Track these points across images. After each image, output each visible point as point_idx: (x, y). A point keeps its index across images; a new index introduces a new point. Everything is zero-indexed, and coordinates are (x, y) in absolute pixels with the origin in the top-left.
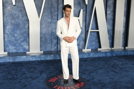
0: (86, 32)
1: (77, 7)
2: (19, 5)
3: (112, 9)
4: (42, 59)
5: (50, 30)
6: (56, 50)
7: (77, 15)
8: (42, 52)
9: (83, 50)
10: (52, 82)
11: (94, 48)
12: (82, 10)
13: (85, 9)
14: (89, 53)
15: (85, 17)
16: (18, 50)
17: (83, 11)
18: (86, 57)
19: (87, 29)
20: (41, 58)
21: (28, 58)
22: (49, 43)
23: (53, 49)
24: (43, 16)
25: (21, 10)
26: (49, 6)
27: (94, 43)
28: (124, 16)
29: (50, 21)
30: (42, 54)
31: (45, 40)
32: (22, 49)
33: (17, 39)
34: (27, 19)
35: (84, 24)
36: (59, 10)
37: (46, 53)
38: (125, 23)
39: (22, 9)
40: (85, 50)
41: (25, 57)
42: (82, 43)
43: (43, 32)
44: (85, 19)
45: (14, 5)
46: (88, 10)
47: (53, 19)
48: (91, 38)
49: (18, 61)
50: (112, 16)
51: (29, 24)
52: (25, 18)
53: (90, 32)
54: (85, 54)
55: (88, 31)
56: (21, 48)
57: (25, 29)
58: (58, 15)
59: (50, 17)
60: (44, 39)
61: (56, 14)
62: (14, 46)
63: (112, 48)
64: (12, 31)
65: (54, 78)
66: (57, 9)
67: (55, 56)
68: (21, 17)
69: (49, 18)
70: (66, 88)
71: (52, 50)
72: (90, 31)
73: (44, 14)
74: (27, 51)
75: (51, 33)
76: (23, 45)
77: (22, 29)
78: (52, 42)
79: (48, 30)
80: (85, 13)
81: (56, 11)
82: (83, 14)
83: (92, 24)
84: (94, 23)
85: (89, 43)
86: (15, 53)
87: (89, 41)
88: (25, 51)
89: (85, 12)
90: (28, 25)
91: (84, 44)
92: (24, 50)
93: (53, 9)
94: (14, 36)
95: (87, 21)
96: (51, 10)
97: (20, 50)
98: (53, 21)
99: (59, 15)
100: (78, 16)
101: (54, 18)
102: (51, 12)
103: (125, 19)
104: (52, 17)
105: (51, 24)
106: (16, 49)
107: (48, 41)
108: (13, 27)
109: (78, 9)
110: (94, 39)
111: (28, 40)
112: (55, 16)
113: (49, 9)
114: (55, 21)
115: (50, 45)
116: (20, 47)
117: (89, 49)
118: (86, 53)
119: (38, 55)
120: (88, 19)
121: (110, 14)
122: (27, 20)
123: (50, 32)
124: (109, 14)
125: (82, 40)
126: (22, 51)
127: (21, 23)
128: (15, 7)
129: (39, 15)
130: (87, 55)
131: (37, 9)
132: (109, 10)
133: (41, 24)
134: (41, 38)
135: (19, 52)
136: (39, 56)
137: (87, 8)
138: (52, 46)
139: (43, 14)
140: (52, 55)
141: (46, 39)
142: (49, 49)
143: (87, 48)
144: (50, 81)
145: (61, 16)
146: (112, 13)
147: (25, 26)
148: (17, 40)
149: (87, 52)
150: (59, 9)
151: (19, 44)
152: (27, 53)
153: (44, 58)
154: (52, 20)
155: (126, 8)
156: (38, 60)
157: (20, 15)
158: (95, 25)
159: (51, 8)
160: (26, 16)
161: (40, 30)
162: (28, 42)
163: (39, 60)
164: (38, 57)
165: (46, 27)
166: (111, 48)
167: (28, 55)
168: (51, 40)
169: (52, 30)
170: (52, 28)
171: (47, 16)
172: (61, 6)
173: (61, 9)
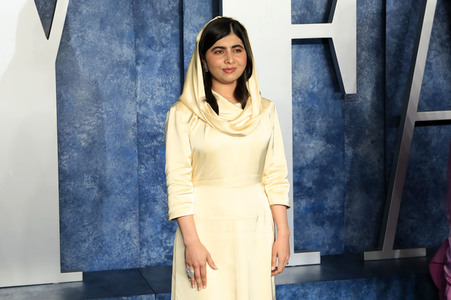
5: (125, 116)
7: (320, 10)
9: (367, 255)
22: (123, 215)
23: (154, 255)
29: (127, 52)
31: (95, 194)
35: (371, 73)
37: (101, 285)
40: (384, 257)
43: (83, 139)
44: (374, 34)
47: (150, 44)
53: (419, 124)
55: (398, 121)
58: (181, 13)
59: (126, 25)
60: (87, 183)
69: (121, 35)
71: (144, 262)
73: (85, 9)
75: (138, 144)
78: (143, 201)
82: (360, 3)
83: (428, 64)
84: (440, 61)
98: (150, 52)
99: (187, 11)
100: (327, 18)
101: (152, 32)
104: (139, 30)
105: (134, 74)
107: (119, 200)
112: (163, 19)
114: (160, 56)
115: (130, 225)
123: (131, 135)
129: (47, 17)
134: (64, 177)
138: (149, 232)
141: (101, 187)
142: (127, 255)
143: (399, 244)
154: (142, 50)
161: (59, 120)
168: (140, 186)
169: (145, 116)
170: (140, 104)
171: (102, 21)
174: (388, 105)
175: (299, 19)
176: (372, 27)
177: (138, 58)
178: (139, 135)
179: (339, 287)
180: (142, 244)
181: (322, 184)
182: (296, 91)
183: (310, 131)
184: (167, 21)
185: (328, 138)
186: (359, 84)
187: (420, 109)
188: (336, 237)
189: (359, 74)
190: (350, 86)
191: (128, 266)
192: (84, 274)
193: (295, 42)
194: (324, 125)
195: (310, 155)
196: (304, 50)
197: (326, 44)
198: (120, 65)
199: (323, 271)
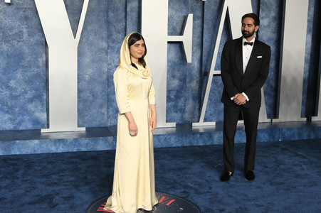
0: (201, 76)
1: (176, 7)
2: (21, 2)
3: (273, 14)
4: (83, 149)
5: (103, 69)
7: (179, 31)
8: (84, 129)
9: (194, 124)
12: (190, 17)
13: (199, 14)
14: (209, 133)
15: (198, 34)
16: (20, 124)
17: (194, 19)
18: (201, 143)
19: (206, 68)
20: (80, 145)
21: (44, 145)
22: (101, 106)
23: (113, 122)
24: (85, 34)
25: (26, 18)
26: (102, 6)
28: (308, 31)
29: (104, 45)
30: (81, 136)
31: (91, 98)
32: (29, 120)
33: (17, 94)
34: (43, 40)
35: (198, 55)
36: (128, 17)
37: (92, 132)
38: (309, 51)
39: (29, 13)
40: (200, 125)
41: (36, 142)
42: (190, 104)
43: (87, 77)
44: (199, 40)
45: (9, 4)
46: (209, 16)
47: (114, 41)
48: (216, 92)
49: (18, 153)
50: (274, 32)
51: (47, 54)
52: (37, 37)
53: (214, 75)
54: (199, 136)
55: (207, 74)
56: (26, 118)
57: (39, 67)
58: (126, 30)
59: (104, 34)
60: (88, 94)
61: (120, 26)
62: (7, 112)
63: (274, 121)
64: (4, 74)
66: (123, 14)
68: (25, 36)
69: (102, 38)
71: (109, 125)
72: (212, 72)
73: (89, 28)
74: (43, 127)
75: (108, 80)
76: (33, 109)
77: (30, 68)
78: (109, 101)
79: (100, 70)
80: (200, 24)
81: (121, 20)
82: (194, 28)
85: (209, 105)
86: (10, 131)
87: (209, 99)
88: (37, 127)
89: (198, 22)
90: (44, 56)
91: (197, 107)
92: (34, 124)
93: (113, 12)
94: (8, 87)
95: (206, 45)
96: (108, 16)
97: (23, 124)
98: (113, 45)
99: (128, 29)
100: (181, 34)
101: (114, 37)
102: (108, 23)
103: (310, 39)
104: (109, 36)
105: (107, 53)
106: (14, 120)
107: (99, 101)
108: (5, 62)
109: (181, 15)
111: (45, 97)
112: (119, 32)
113: (101, 14)
114: (117, 46)
115: (104, 110)
116: (23, 115)
117: (211, 121)
118: (201, 134)
119: (71, 138)
120: (209, 40)
121: (269, 26)
122: (44, 43)
123: (105, 76)
124: (265, 27)
125: (191, 97)
126: (29, 126)
127: (27, 51)
128: (10, 9)
129: (75, 31)
130: (205, 138)
131: (68, 14)
132: (264, 15)
133: (80, 54)
134: (80, 91)
135: (21, 128)
136: (74, 139)
137: (205, 11)
138: (111, 113)
139: (84, 28)
140: (110, 139)
141: (93, 96)
142: (102, 121)
143: (205, 120)
144: (100, 209)
146: (274, 25)
147: (36, 58)
148: (16, 97)
149: (205, 130)
150: (129, 13)
151: (21, 108)
152: (43, 131)
153: (87, 144)
154: (110, 44)
155: (313, 9)
156: (70, 151)
157: (25, 30)
159: (107, 12)
160: (41, 34)
161: (78, 70)
162: (45, 102)
163: (75, 150)
164: (71, 143)
165: (93, 61)
166: (269, 120)
167: (46, 138)
168: (108, 96)
169: (110, 69)
170: (109, 64)
171: (95, 32)
172: (135, 4)
173: (135, 14)
174: (203, 68)
175: (170, 34)
176: (198, 38)
177: (108, 47)
178: (108, 76)
179: (182, 136)
180: (108, 118)
181: (177, 97)
182: (168, 61)
183: (174, 77)
184: (120, 33)
185: (180, 80)
186: (193, 59)
187: (215, 70)
188: (182, 117)
189: (192, 56)
190: (189, 60)
191: (103, 126)
192: (86, 128)
193: (169, 42)
194: (179, 75)
195: (173, 86)
196: (172, 46)
197: (180, 44)
198: (102, 49)
199: (177, 130)
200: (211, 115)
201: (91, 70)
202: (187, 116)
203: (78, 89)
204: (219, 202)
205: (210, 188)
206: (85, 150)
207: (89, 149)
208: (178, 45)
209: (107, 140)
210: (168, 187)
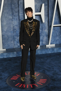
0: (49, 27)
1: (38, 1)
4: (5, 57)
5: (11, 27)
6: (19, 47)
7: (39, 10)
8: (5, 50)
9: (47, 46)
10: (14, 80)
11: (58, 43)
12: (43, 5)
13: (47, 3)
14: (52, 49)
15: (47, 11)
17: (45, 6)
18: (50, 52)
19: (50, 24)
20: (4, 56)
24: (3, 13)
26: (9, 3)
27: (57, 38)
29: (11, 17)
30: (4, 52)
31: (7, 38)
35: (47, 19)
36: (19, 6)
37: (9, 51)
40: (49, 46)
42: (45, 38)
43: (5, 30)
44: (47, 14)
46: (50, 4)
47: (14, 16)
48: (55, 33)
53: (54, 27)
54: (49, 50)
55: (51, 26)
58: (19, 11)
59: (11, 13)
60: (6, 36)
61: (17, 10)
65: (17, 76)
66: (18, 5)
67: (17, 53)
69: (10, 15)
70: (28, 85)
71: (15, 47)
72: (53, 25)
73: (5, 11)
75: (13, 31)
78: (14, 39)
79: (10, 27)
81: (17, 8)
82: (45, 9)
83: (55, 18)
84: (57, 17)
85: (52, 38)
87: (52, 36)
89: (47, 7)
91: (48, 39)
93: (14, 5)
95: (50, 15)
96: (12, 6)
99: (20, 11)
101: (15, 14)
102: (12, 9)
104: (13, 14)
105: (12, 21)
107: (10, 39)
109: (40, 4)
110: (58, 34)
112: (16, 12)
113: (9, 5)
114: (16, 18)
115: (12, 42)
117: (53, 44)
118: (50, 49)
120: (51, 13)
123: (12, 29)
125: (45, 35)
130: (51, 50)
136: (2, 54)
137: (49, 2)
138: (15, 43)
140: (15, 53)
141: (8, 37)
142: (12, 46)
143: (51, 44)
144: (12, 79)
145: (22, 12)
149: (51, 47)
150: (20, 5)
153: (6, 55)
154: (13, 17)
158: (58, 19)
159: (11, 5)
163: (2, 58)
165: (7, 24)
169: (14, 27)
170: (13, 25)
171: (7, 13)
172: (22, 1)
173: (22, 5)
174: (49, 24)
175: (36, 12)
177: (13, 18)
179: (42, 50)
180: (14, 45)
186: (45, 21)
187: (54, 24)
188: (42, 43)
189: (45, 20)
193: (35, 15)
196: (37, 16)
197: (40, 15)
198: (10, 19)
199: (40, 48)
200: (53, 42)
201: (7, 27)
202: (44, 43)
203: (2, 35)
204: (56, 74)
205: (53, 69)
206: (6, 57)
207: (7, 57)
208: (39, 16)
209: (14, 54)
210: (37, 69)
